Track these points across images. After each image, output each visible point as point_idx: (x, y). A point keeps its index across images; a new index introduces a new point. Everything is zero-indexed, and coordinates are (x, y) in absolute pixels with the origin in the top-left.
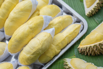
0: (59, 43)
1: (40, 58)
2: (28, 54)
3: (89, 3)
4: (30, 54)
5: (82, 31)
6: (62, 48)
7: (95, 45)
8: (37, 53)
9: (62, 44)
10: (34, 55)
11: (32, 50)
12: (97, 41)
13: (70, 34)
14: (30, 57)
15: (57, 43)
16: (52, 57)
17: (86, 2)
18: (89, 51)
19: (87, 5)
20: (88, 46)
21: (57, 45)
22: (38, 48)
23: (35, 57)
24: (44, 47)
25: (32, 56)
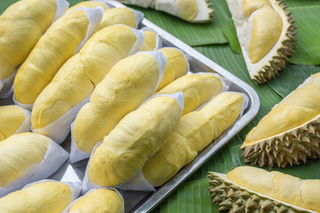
0: (195, 132)
1: (146, 168)
2: (119, 146)
3: (257, 51)
4: (126, 148)
5: (245, 112)
6: (201, 146)
7: (286, 135)
8: (144, 145)
9: (202, 134)
10: (136, 151)
11: (132, 134)
12: (290, 124)
13: (220, 114)
14: (125, 158)
15: (191, 131)
16: (179, 166)
17: (250, 50)
18: (271, 153)
19: (251, 57)
20: (270, 139)
21: (191, 136)
22: (147, 129)
23: (139, 156)
24: (162, 127)
25: (131, 154)
